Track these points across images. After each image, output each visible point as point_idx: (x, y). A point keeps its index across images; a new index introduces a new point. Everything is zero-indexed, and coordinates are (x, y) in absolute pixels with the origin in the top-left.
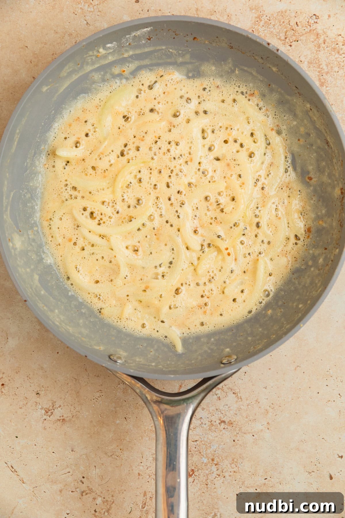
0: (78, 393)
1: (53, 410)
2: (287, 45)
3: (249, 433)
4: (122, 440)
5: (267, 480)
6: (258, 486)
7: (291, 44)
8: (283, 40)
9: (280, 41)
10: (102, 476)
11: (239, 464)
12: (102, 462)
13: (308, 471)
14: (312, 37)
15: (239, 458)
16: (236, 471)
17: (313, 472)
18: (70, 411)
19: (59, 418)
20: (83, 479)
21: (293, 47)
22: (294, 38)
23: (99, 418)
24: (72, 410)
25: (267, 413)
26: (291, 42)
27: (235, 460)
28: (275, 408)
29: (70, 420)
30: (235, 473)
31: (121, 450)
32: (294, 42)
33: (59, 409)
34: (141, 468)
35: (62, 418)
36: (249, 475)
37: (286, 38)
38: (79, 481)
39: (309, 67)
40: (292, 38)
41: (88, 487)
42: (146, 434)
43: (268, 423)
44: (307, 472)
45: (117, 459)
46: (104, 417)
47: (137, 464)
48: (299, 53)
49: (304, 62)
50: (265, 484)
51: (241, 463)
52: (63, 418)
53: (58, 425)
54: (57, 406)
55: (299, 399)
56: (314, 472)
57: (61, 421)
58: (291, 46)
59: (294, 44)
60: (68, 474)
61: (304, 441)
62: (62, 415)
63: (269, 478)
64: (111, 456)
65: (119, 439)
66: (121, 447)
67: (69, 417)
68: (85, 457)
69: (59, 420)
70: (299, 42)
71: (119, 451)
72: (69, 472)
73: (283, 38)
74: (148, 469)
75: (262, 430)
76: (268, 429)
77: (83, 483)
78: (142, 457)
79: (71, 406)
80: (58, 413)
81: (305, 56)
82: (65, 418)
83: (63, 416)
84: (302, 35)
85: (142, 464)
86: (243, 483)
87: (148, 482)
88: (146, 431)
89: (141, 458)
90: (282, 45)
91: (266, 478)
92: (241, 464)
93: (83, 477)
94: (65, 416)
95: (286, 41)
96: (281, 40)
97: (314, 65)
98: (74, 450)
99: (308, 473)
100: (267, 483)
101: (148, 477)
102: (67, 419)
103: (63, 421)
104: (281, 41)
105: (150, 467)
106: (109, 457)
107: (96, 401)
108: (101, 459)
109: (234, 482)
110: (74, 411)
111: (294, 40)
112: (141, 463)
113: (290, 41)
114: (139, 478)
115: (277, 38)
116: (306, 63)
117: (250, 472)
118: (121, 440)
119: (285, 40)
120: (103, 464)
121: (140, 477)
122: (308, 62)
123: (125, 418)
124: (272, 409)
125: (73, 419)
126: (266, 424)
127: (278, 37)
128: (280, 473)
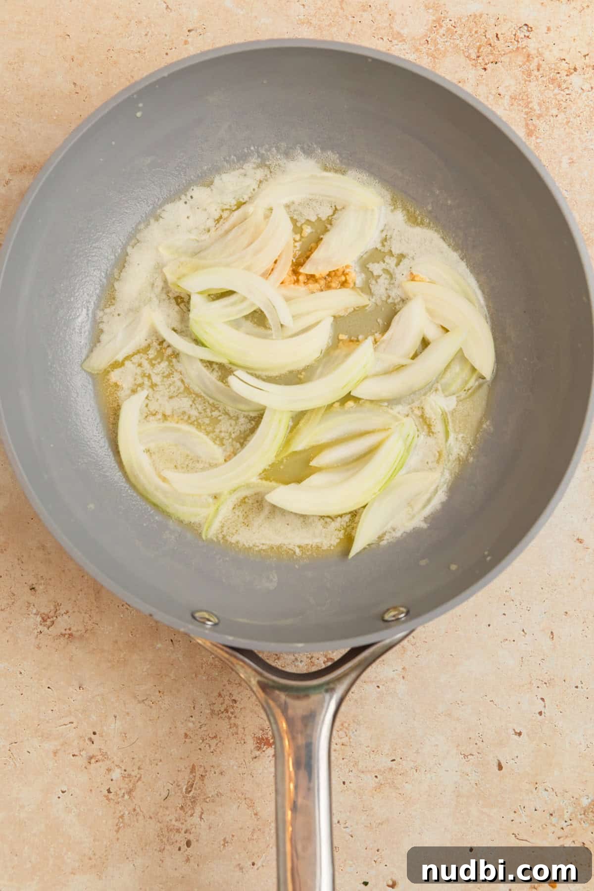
0: (98, 592)
1: (55, 618)
2: (480, 68)
3: (371, 682)
4: (164, 677)
5: (394, 762)
6: (379, 771)
7: (486, 67)
8: (474, 60)
9: (468, 61)
10: (125, 734)
11: (351, 733)
12: (127, 710)
13: (463, 753)
14: (520, 59)
15: (352, 721)
16: (346, 744)
17: (471, 755)
18: (83, 621)
19: (64, 632)
20: (93, 737)
21: (489, 71)
22: (491, 58)
23: (129, 636)
24: (86, 620)
25: (404, 651)
26: (486, 64)
27: (346, 725)
28: (417, 645)
29: (82, 637)
30: (343, 747)
31: (160, 692)
32: (490, 65)
33: (66, 617)
34: (191, 725)
35: (68, 632)
36: (366, 752)
37: (478, 57)
38: (86, 739)
39: (512, 105)
40: (488, 58)
41: (100, 749)
42: (204, 669)
43: (404, 669)
44: (461, 754)
45: (151, 707)
46: (137, 636)
47: (185, 718)
48: (499, 81)
49: (504, 97)
50: (391, 769)
51: (354, 730)
52: (70, 632)
53: (62, 643)
54: (63, 611)
55: (458, 632)
56: (473, 755)
57: (67, 636)
58: (485, 69)
59: (490, 67)
60: (70, 725)
61: (460, 703)
62: (68, 628)
63: (398, 759)
64: (143, 701)
65: (159, 675)
66: (161, 689)
67: (81, 631)
68: (99, 700)
69: (64, 635)
70: (499, 64)
71: (157, 693)
72: (72, 723)
73: (474, 56)
74: (202, 729)
75: (392, 679)
76: (403, 677)
77: (93, 743)
78: (194, 707)
79: (86, 613)
80: (62, 623)
81: (506, 87)
82: (74, 633)
83: (70, 629)
84: (504, 54)
85: (193, 719)
86: (356, 764)
87: (200, 749)
88: (204, 666)
89: (192, 708)
90: (471, 67)
91: (393, 759)
92: (355, 733)
93: (94, 733)
94: (74, 629)
95: (479, 61)
96: (471, 59)
97: (520, 102)
98: (84, 687)
99: (463, 756)
100: (394, 766)
101: (201, 741)
102: (76, 634)
103: (69, 637)
104: (470, 61)
105: (205, 725)
106: (139, 702)
107: (127, 608)
108: (127, 706)
109: (341, 761)
110: (90, 623)
111: (492, 60)
112: (192, 717)
113: (484, 62)
114: (185, 741)
115: (465, 56)
116: (507, 97)
117: (369, 747)
118: (162, 677)
119: (477, 60)
120: (128, 714)
121: (187, 740)
122: (511, 97)
123: (172, 641)
124: (413, 645)
125: (87, 635)
126: (400, 669)
127: (467, 54)
128: (417, 752)
